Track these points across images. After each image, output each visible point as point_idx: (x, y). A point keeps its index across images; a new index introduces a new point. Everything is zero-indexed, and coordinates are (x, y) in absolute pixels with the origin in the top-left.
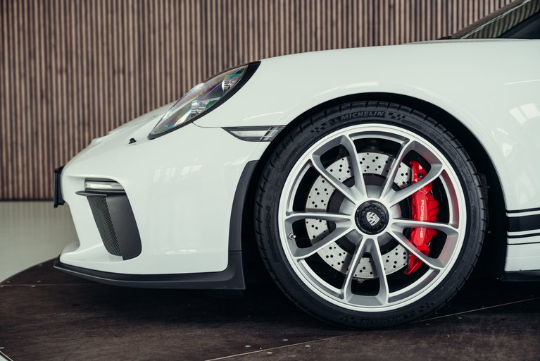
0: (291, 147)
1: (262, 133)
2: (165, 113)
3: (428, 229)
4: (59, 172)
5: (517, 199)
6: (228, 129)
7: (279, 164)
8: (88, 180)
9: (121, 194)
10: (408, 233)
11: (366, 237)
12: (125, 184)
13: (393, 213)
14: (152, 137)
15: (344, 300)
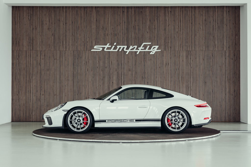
0: (70, 112)
1: (66, 111)
2: (56, 108)
3: (86, 122)
4: (43, 115)
5: (96, 118)
6: (63, 110)
7: (68, 114)
8: (47, 116)
9: (50, 117)
10: (83, 122)
11: (78, 123)
12: (51, 116)
13: (82, 120)
14: (54, 111)
15: (75, 130)
